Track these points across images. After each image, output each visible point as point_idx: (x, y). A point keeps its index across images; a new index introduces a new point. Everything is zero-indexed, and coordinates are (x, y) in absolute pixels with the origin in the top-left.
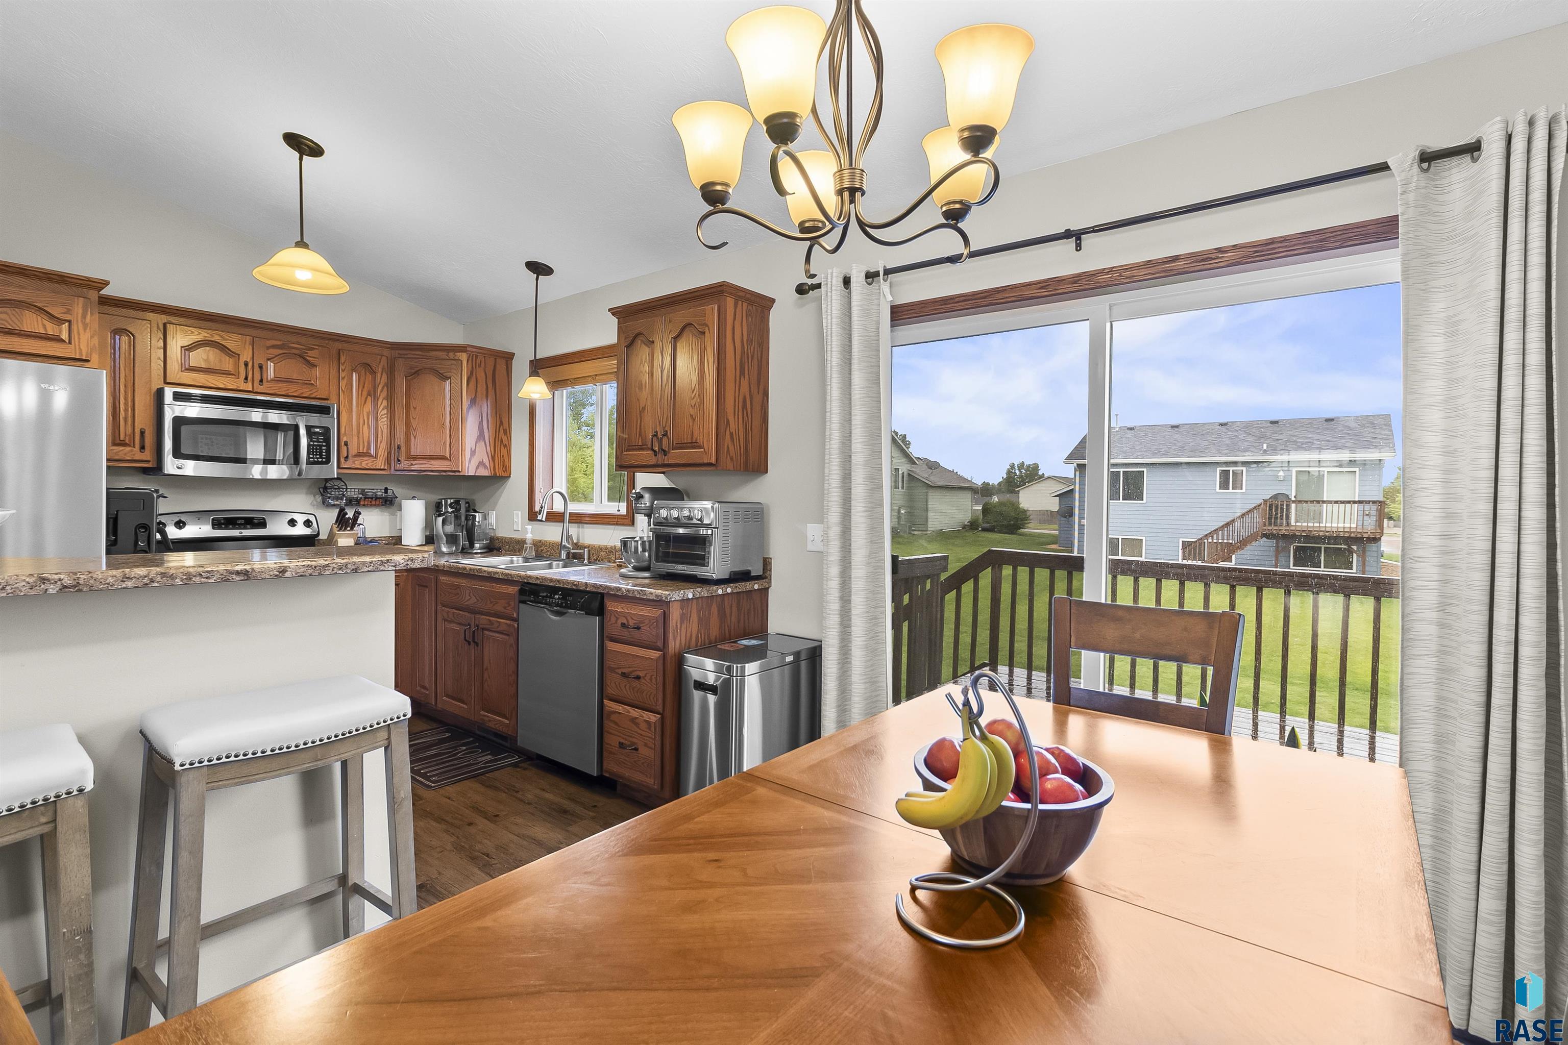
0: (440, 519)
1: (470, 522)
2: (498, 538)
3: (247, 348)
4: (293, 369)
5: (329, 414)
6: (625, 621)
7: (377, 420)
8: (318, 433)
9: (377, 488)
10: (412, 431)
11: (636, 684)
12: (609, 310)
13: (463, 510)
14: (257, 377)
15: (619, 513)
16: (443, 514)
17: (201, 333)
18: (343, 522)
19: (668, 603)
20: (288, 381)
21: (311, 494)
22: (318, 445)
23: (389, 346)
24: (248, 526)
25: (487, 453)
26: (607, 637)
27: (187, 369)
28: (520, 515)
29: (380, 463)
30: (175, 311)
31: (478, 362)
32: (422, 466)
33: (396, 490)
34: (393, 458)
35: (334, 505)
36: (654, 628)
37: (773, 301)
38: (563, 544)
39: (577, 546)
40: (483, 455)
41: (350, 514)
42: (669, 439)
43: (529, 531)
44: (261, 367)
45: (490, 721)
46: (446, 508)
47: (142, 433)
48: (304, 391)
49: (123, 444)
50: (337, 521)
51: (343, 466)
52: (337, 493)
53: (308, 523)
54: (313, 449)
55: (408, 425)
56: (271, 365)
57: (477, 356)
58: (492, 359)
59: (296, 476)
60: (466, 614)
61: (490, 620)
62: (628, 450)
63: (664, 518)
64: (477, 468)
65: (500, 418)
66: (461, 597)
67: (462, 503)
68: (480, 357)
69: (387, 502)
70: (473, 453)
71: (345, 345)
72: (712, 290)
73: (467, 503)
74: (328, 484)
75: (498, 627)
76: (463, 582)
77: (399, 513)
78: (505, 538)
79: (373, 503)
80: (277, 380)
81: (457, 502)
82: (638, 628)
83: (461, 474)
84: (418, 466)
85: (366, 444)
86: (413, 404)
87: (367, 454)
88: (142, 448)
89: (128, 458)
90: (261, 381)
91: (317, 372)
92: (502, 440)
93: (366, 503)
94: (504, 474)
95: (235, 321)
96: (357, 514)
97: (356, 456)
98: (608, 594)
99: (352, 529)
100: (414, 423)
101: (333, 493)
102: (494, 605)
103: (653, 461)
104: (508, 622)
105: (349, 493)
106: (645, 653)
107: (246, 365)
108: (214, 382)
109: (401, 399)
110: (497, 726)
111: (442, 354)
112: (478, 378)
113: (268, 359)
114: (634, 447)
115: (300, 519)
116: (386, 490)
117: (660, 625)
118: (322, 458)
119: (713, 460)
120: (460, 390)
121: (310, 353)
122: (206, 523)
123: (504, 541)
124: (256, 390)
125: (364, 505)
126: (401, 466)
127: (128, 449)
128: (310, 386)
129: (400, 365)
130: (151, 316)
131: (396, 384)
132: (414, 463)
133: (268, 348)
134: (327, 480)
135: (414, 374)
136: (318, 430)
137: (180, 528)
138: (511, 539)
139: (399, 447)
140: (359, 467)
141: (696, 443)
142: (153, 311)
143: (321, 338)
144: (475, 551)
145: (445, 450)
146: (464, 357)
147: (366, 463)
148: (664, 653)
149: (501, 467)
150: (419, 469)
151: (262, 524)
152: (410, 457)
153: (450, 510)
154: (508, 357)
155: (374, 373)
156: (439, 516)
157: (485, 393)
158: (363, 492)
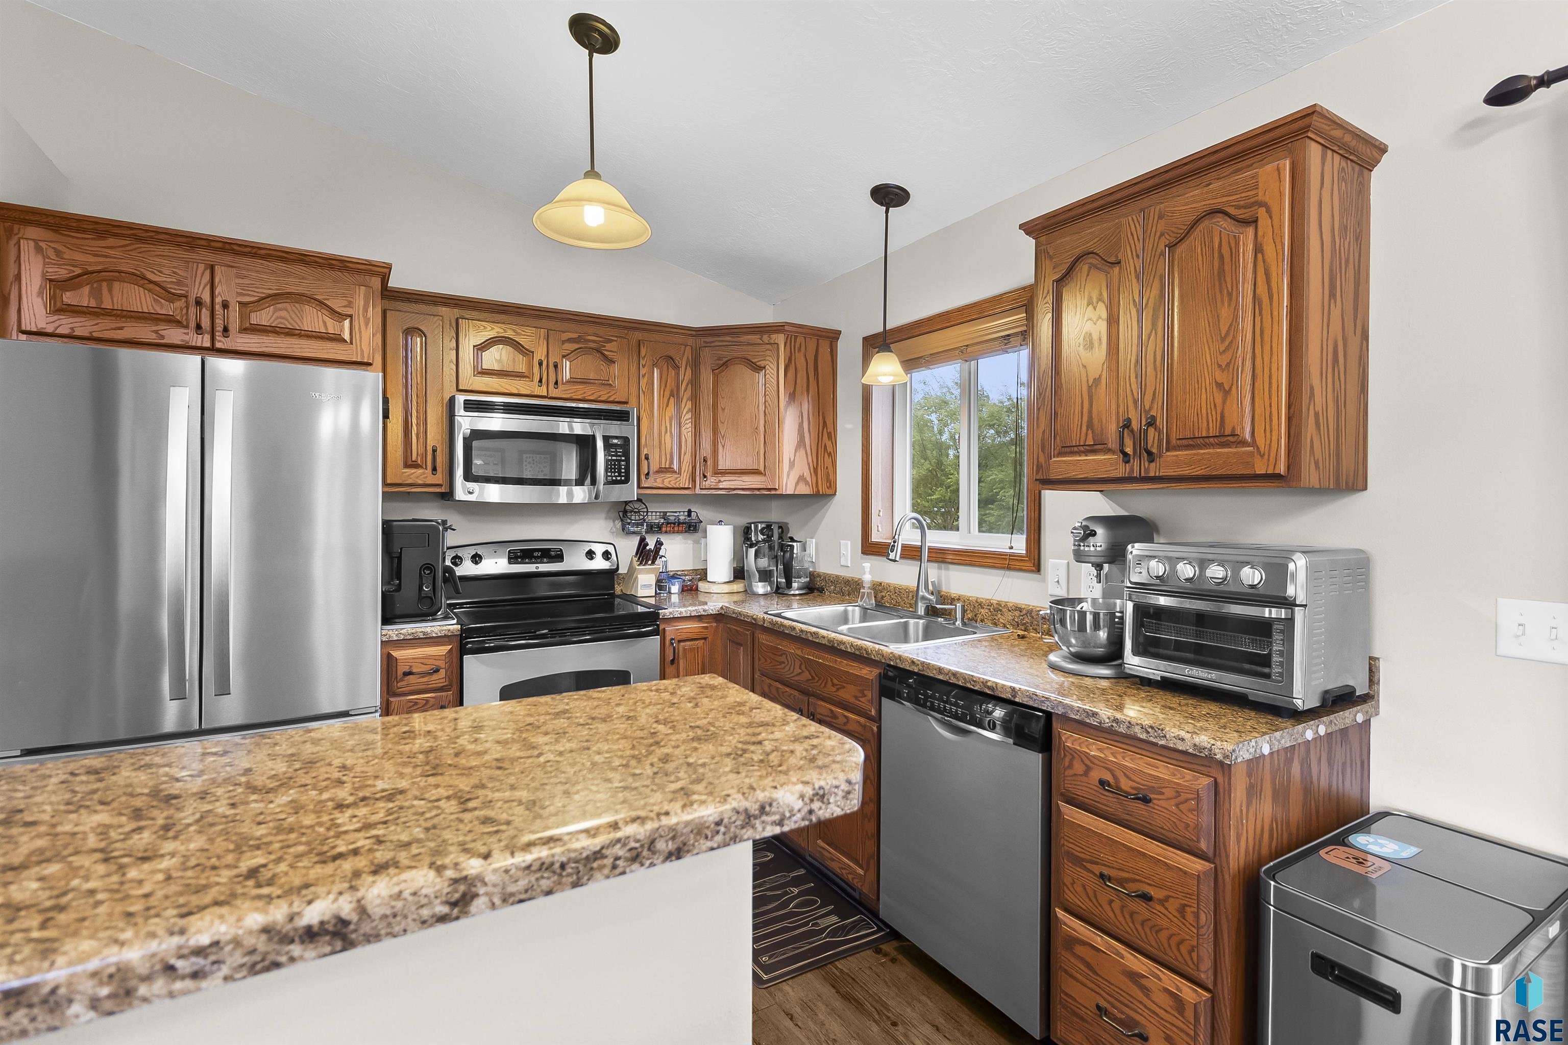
0: (752, 551)
1: (788, 555)
2: (819, 575)
3: (541, 342)
4: (590, 367)
5: (628, 420)
6: (1108, 777)
7: (680, 427)
8: (616, 445)
9: (678, 511)
10: (720, 439)
11: (1139, 906)
12: (1021, 227)
13: (775, 537)
14: (552, 379)
15: (1012, 551)
16: (756, 545)
17: (493, 329)
18: (645, 555)
19: (1225, 767)
20: (585, 382)
21: (610, 518)
22: (616, 460)
23: (694, 333)
24: (545, 560)
25: (809, 464)
26: (1062, 794)
27: (479, 373)
28: (850, 547)
29: (684, 480)
30: (467, 303)
31: (797, 345)
32: (733, 483)
33: (702, 513)
34: (698, 473)
35: (634, 533)
36: (1191, 810)
37: (1382, 149)
38: (921, 593)
39: (944, 598)
40: (803, 467)
41: (651, 544)
42: (1160, 432)
43: (867, 570)
44: (556, 366)
45: (832, 860)
46: (756, 534)
47: (434, 451)
48: (601, 393)
49: (416, 466)
50: (637, 554)
51: (644, 484)
52: (637, 518)
53: (606, 555)
54: (611, 465)
55: (715, 431)
56: (567, 364)
57: (796, 337)
58: (814, 341)
59: (593, 500)
60: (796, 693)
61: (832, 711)
62: (1061, 454)
63: (1157, 577)
64: (797, 484)
65: (824, 418)
66: (787, 668)
67: (775, 528)
68: (800, 339)
69: (691, 527)
70: (792, 464)
71: (646, 335)
72: (1277, 133)
73: (780, 527)
74: (628, 508)
75: (845, 724)
76: (792, 649)
77: (703, 540)
78: (830, 575)
79: (676, 529)
80: (573, 381)
81: (769, 526)
82: (1146, 800)
83: (778, 492)
84: (728, 483)
85: (668, 456)
86: (722, 403)
87: (669, 470)
88: (434, 469)
89: (420, 482)
90: (556, 383)
91: (615, 369)
92: (825, 446)
93: (668, 529)
94: (829, 492)
95: (529, 312)
96: (659, 544)
97: (657, 472)
98: (1065, 718)
99: (653, 563)
100: (722, 429)
101: (633, 518)
102: (838, 690)
103: (1121, 470)
104: (862, 720)
105: (650, 518)
106: (1160, 851)
107: (540, 364)
108: (507, 386)
109: (706, 398)
110: (844, 871)
111: (754, 338)
112: (798, 365)
113: (564, 356)
114: (1076, 449)
115: (599, 549)
116: (690, 512)
117: (1205, 807)
118: (621, 476)
119: (1282, 469)
120: (775, 383)
121: (608, 346)
122: (500, 557)
123: (827, 578)
124: (550, 395)
125: (666, 532)
126: (707, 484)
127: (420, 471)
128: (607, 387)
129: (707, 357)
130: (443, 310)
131: (702, 379)
132: (722, 479)
133: (563, 342)
134: (626, 503)
135: (723, 366)
136: (615, 441)
137: (476, 563)
138: (837, 576)
139: (705, 461)
140: (661, 486)
141: (1233, 435)
142: (445, 304)
143: (619, 326)
144: (792, 592)
145: (759, 462)
146: (780, 339)
147: (668, 480)
148: (1216, 868)
149: (825, 482)
150: (728, 487)
151: (559, 557)
152: (718, 472)
153: (761, 537)
154: (833, 336)
155: (677, 368)
156: (751, 546)
157: (805, 385)
158: (664, 515)
